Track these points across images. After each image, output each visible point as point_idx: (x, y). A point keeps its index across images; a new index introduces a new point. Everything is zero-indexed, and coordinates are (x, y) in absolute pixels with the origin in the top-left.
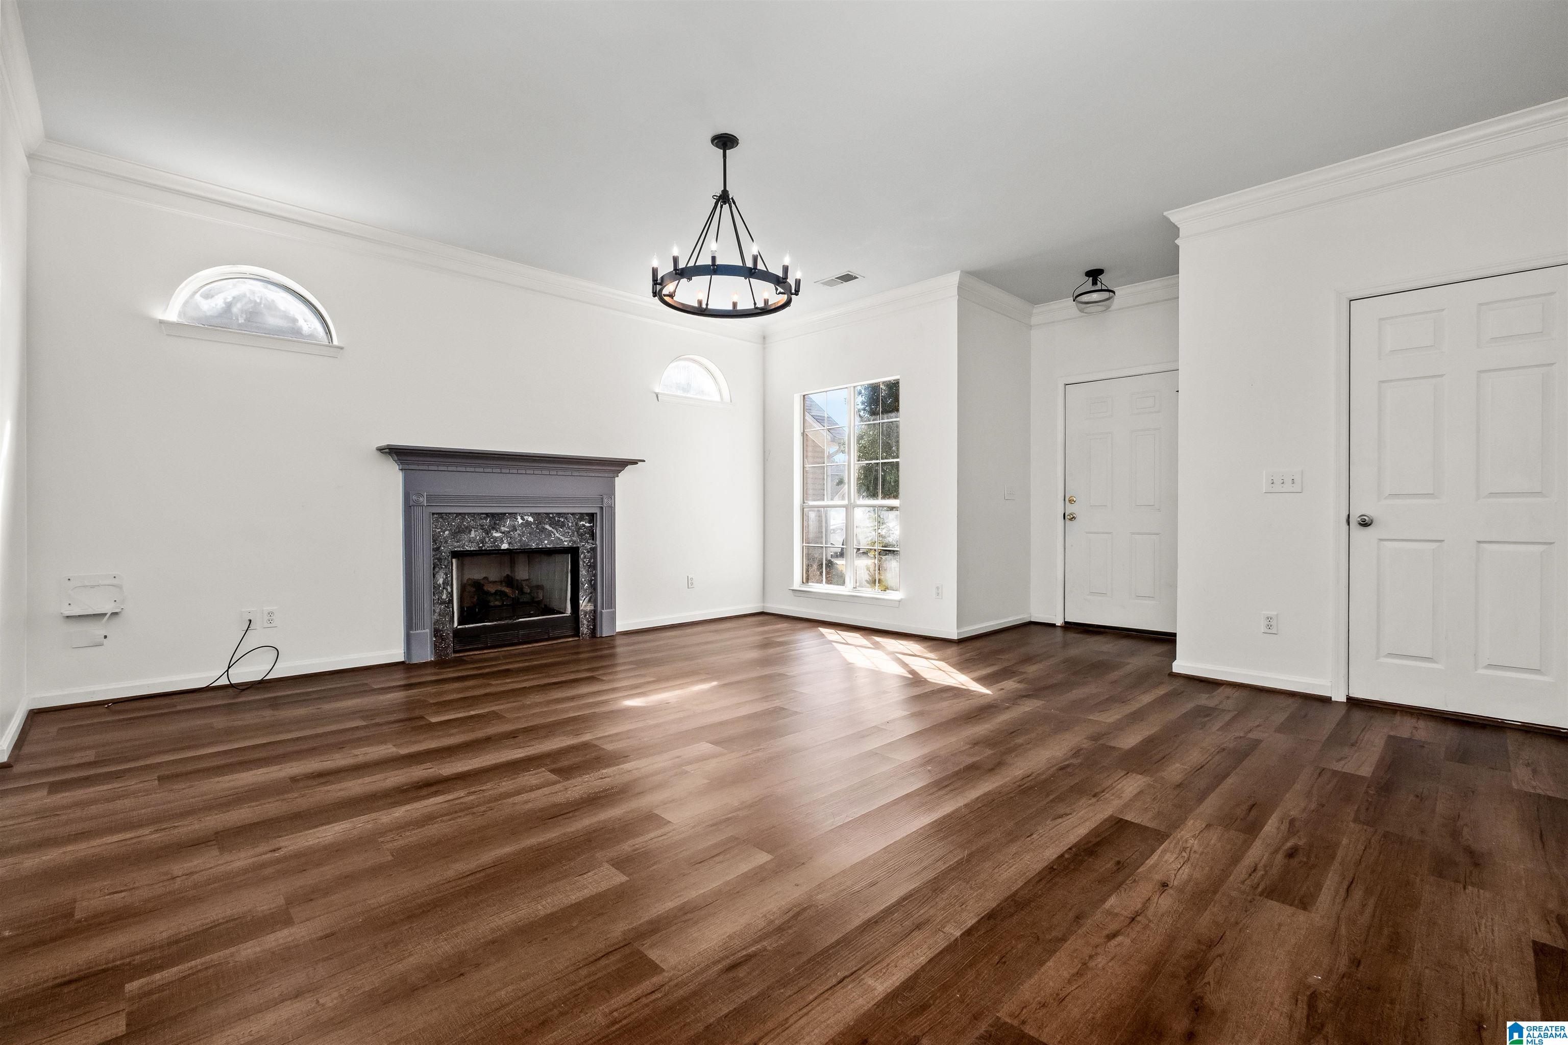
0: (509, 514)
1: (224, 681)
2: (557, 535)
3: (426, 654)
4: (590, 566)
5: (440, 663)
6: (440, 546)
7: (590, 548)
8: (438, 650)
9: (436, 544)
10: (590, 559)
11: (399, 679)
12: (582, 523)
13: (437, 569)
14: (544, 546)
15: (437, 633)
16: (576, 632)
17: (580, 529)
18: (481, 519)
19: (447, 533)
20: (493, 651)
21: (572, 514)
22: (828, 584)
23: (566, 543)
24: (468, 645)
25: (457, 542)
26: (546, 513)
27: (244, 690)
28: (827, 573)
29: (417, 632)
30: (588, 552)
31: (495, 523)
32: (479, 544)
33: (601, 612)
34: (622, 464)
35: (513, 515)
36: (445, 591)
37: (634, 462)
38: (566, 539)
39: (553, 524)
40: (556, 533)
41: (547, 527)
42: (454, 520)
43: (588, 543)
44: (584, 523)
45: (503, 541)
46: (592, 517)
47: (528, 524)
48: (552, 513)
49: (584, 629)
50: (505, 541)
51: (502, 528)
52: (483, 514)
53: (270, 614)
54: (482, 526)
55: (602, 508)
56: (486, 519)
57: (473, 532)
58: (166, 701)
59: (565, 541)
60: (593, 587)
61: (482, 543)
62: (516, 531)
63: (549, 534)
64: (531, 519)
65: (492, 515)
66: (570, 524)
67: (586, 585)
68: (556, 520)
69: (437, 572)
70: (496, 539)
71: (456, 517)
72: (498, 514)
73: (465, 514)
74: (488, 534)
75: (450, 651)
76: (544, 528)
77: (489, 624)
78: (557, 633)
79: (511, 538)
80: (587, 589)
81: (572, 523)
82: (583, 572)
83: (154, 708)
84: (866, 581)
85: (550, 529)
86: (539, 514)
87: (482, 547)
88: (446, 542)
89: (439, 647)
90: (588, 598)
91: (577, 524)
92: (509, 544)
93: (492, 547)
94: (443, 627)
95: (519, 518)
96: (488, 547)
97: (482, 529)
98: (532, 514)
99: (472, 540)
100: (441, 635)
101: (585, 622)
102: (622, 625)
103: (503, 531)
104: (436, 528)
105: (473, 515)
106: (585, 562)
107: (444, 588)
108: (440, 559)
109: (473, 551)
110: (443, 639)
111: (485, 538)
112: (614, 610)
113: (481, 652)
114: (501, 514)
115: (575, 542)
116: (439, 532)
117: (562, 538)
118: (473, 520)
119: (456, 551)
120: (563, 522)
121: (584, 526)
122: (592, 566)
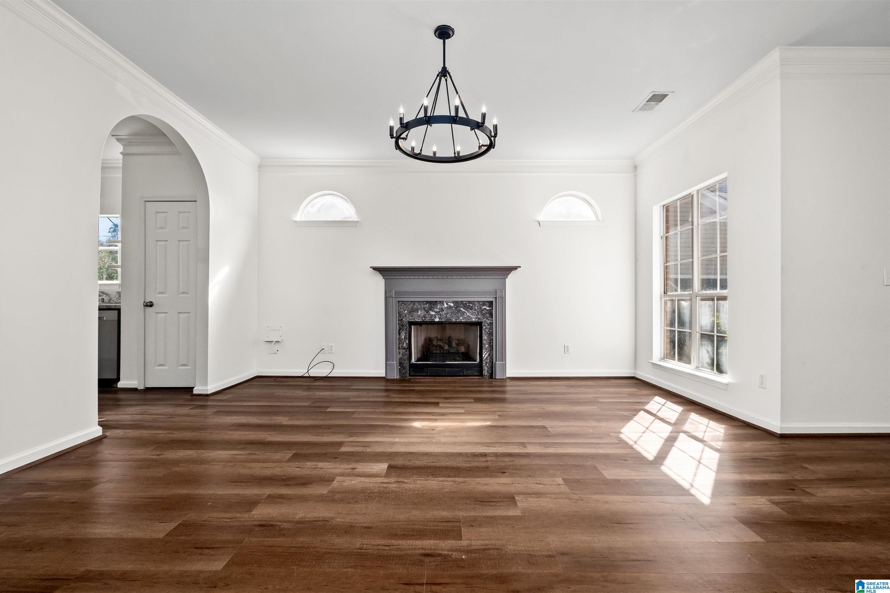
0: (439, 301)
1: (307, 375)
2: (468, 314)
3: (395, 375)
4: (489, 334)
5: (402, 380)
6: (403, 319)
7: (490, 323)
8: (402, 373)
9: (401, 317)
10: (490, 329)
11: (381, 386)
12: (484, 307)
13: (401, 331)
14: (460, 321)
15: (401, 364)
16: (481, 374)
17: (483, 310)
18: (424, 304)
19: (406, 311)
20: (430, 378)
21: (478, 302)
22: (679, 361)
23: (474, 319)
24: (418, 373)
25: (411, 317)
26: (461, 301)
27: (317, 380)
28: (679, 352)
29: (390, 362)
30: (488, 325)
31: (431, 307)
32: (423, 318)
33: (495, 363)
34: (508, 270)
35: (442, 303)
36: (405, 342)
37: (515, 268)
38: (474, 317)
39: (466, 308)
40: (467, 313)
41: (462, 309)
42: (410, 305)
43: (488, 319)
44: (485, 307)
45: (436, 317)
46: (491, 303)
47: (450, 307)
48: (465, 301)
49: (485, 373)
50: (437, 317)
51: (435, 310)
52: (425, 301)
53: (331, 347)
54: (424, 308)
55: (496, 298)
56: (426, 304)
57: (419, 312)
58: (283, 379)
59: (473, 318)
60: (491, 347)
61: (425, 317)
62: (443, 311)
63: (463, 313)
64: (452, 305)
65: (430, 302)
66: (476, 308)
67: (487, 345)
68: (467, 306)
69: (401, 332)
70: (432, 315)
71: (411, 303)
72: (433, 302)
73: (415, 301)
74: (427, 313)
75: (407, 374)
76: (460, 310)
77: (430, 363)
78: (469, 372)
79: (440, 315)
80: (487, 348)
81: (478, 307)
82: (485, 337)
83: (282, 382)
84: (707, 363)
85: (464, 310)
86: (457, 302)
87: (424, 320)
88: (406, 317)
89: (402, 372)
90: (488, 353)
91: (480, 308)
92: (440, 318)
93: (430, 320)
94: (404, 362)
95: (445, 304)
96: (428, 320)
97: (424, 310)
98: (453, 302)
99: (419, 315)
100: (403, 366)
101: (486, 368)
102: (510, 373)
103: (436, 311)
104: (401, 309)
105: (419, 302)
106: (486, 331)
107: (404, 341)
108: (402, 326)
109: (420, 322)
110: (404, 368)
111: (426, 315)
112: (504, 362)
113: (424, 378)
114: (435, 301)
115: (479, 319)
116: (402, 311)
117: (471, 316)
118: (419, 305)
119: (411, 322)
120: (471, 306)
121: (485, 309)
122: (491, 334)
